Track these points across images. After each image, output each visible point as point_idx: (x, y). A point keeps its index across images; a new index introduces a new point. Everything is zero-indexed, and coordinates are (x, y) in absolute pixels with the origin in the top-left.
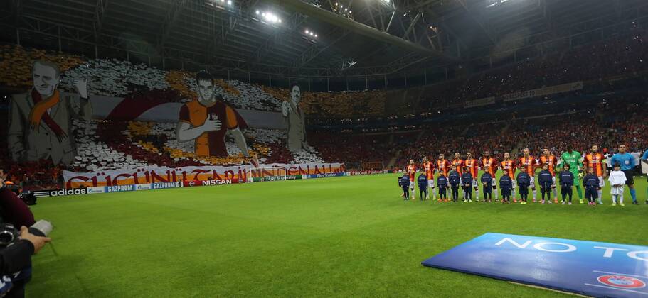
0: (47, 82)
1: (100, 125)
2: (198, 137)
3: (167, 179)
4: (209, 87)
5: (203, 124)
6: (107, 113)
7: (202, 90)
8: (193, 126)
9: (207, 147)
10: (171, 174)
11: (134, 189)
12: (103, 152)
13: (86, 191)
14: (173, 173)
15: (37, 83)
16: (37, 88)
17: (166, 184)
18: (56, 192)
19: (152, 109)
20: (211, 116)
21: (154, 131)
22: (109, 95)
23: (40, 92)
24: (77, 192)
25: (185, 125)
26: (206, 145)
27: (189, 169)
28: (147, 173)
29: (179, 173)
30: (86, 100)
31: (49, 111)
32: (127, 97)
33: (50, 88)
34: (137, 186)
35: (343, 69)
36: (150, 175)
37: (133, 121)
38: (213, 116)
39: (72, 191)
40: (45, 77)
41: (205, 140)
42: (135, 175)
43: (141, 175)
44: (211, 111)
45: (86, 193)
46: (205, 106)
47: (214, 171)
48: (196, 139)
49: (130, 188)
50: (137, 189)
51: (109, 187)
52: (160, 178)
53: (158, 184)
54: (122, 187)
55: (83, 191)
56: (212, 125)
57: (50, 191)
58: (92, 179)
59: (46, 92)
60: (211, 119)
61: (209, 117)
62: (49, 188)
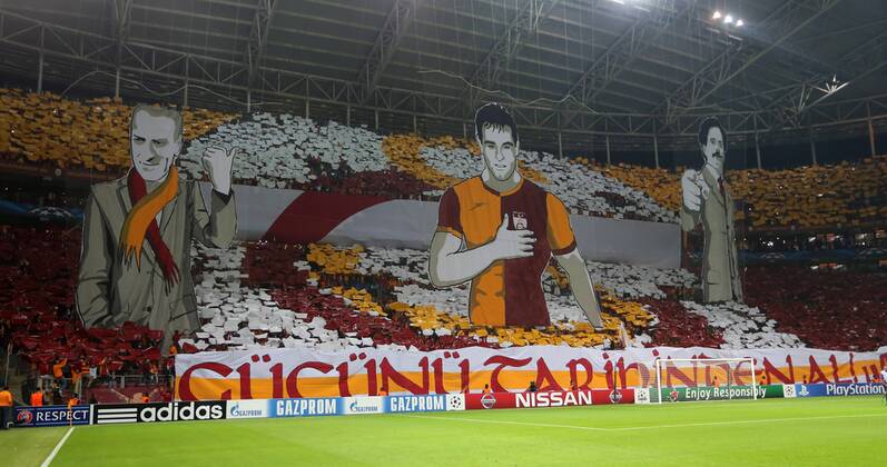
0: (159, 150)
1: (252, 250)
2: (479, 275)
3: (421, 385)
4: (507, 145)
5: (492, 240)
6: (265, 225)
7: (489, 152)
8: (469, 246)
9: (501, 302)
10: (431, 369)
11: (339, 411)
12: (261, 311)
13: (224, 411)
14: (438, 364)
15: (140, 154)
16: (140, 169)
17: (422, 398)
18: (153, 410)
19: (359, 214)
20: (511, 222)
21: (365, 265)
22: (272, 185)
23: (145, 175)
24: (203, 412)
25: (452, 241)
26: (498, 294)
27: (477, 357)
28: (371, 365)
29: (451, 367)
30: (225, 199)
31: (158, 218)
32: (309, 188)
33: (163, 162)
34: (348, 401)
35: (802, 107)
36: (379, 371)
37: (318, 245)
38: (516, 220)
39: (191, 409)
40: (154, 141)
41: (496, 283)
42: (343, 368)
43: (357, 369)
44: (511, 205)
45: (224, 417)
46: (498, 194)
47: (541, 363)
48: (476, 279)
49: (331, 407)
50: (347, 411)
51: (280, 402)
52: (402, 381)
53: (401, 399)
54: (312, 402)
55: (217, 409)
56: (513, 243)
57: (140, 407)
58: (238, 370)
59: (153, 175)
60: (511, 227)
61: (506, 221)
62: (138, 398)
